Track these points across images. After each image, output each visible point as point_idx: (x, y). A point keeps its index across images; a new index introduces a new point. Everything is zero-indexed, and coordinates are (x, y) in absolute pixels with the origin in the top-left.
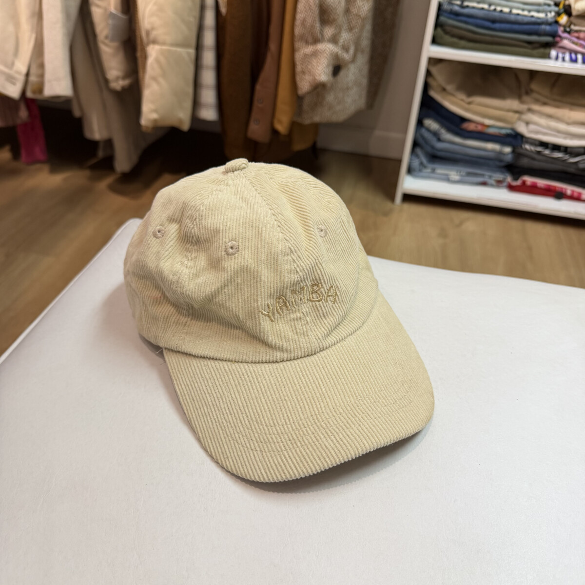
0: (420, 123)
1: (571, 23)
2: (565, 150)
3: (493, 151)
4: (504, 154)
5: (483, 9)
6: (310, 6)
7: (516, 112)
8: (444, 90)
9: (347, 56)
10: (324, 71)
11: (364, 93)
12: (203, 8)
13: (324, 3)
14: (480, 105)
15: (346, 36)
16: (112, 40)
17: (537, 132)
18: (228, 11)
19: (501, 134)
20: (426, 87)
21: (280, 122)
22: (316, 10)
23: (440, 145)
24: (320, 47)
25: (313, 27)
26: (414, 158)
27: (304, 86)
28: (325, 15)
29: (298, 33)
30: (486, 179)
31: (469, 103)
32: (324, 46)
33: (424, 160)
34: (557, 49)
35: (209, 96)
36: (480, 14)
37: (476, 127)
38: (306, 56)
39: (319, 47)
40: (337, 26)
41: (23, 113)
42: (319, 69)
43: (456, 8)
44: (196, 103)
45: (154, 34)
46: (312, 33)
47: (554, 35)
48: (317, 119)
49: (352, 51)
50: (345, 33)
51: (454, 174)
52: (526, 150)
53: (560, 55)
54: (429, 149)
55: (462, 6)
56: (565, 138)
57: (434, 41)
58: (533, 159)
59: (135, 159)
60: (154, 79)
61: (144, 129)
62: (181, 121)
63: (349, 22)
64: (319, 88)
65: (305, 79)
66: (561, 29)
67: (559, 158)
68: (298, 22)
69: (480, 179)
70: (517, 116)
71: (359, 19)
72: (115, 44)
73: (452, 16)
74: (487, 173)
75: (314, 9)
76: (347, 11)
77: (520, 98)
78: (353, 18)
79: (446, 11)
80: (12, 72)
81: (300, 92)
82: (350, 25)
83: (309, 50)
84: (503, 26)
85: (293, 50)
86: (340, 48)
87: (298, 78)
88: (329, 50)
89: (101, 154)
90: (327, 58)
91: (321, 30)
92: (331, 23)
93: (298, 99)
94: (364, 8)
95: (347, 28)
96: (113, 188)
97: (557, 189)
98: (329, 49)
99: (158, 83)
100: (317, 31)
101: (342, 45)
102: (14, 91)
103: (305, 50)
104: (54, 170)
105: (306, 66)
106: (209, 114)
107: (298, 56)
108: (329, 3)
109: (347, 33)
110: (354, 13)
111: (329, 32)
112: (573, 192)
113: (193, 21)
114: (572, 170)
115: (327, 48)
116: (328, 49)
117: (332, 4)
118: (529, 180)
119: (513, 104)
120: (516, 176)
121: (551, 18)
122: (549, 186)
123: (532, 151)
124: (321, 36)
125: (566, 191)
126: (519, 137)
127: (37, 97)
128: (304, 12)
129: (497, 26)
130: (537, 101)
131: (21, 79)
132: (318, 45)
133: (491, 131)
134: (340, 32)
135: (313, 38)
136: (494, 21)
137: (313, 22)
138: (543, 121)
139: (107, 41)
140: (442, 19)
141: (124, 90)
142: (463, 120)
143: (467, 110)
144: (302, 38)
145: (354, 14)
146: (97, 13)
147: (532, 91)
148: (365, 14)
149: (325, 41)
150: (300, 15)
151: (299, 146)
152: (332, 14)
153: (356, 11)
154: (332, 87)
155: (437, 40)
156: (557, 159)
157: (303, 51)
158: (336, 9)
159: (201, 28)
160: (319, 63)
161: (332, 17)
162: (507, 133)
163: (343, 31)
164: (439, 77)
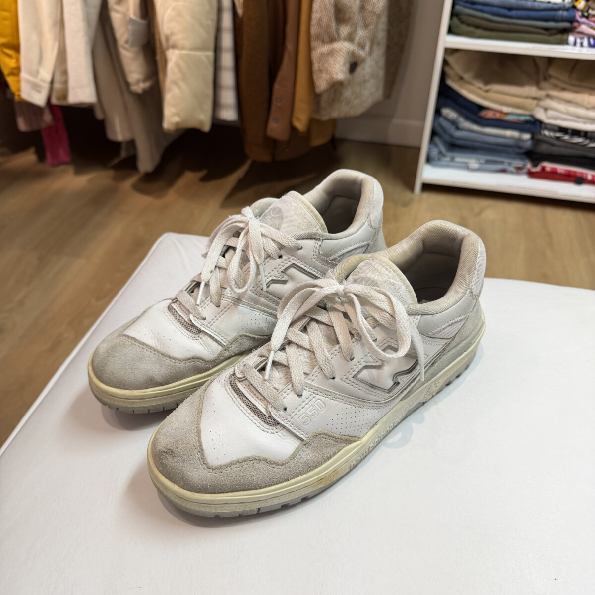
0: (438, 112)
1: (589, 8)
2: (585, 134)
3: (511, 138)
4: (523, 141)
6: (326, 5)
7: (535, 98)
8: (461, 78)
9: (362, 53)
10: (341, 70)
11: (381, 85)
12: (220, 10)
13: (339, 2)
14: (497, 92)
15: (361, 34)
16: (132, 45)
17: (556, 118)
18: (244, 13)
19: (520, 121)
20: (443, 76)
21: (299, 120)
22: (332, 10)
23: (458, 134)
24: (337, 45)
25: (328, 26)
26: (432, 147)
27: (322, 84)
28: (340, 14)
29: (314, 33)
30: (505, 166)
31: (487, 91)
32: (340, 45)
33: (443, 149)
34: (575, 34)
35: (228, 97)
36: (497, 2)
37: (495, 114)
38: (322, 54)
40: (352, 24)
41: (47, 117)
42: (336, 67)
44: (216, 104)
45: (173, 39)
46: (328, 32)
47: (572, 20)
48: (335, 114)
49: (367, 48)
50: (361, 30)
51: (473, 161)
52: (545, 136)
53: (578, 41)
54: (447, 138)
56: (585, 123)
57: (451, 31)
58: (553, 145)
59: (157, 158)
60: (175, 83)
62: (202, 123)
63: (364, 20)
64: (336, 87)
65: (322, 77)
66: (578, 14)
67: (578, 143)
68: (314, 22)
69: (500, 167)
70: (535, 102)
71: (374, 15)
72: (136, 49)
73: (468, 5)
74: (507, 160)
75: (329, 9)
76: (362, 8)
77: (538, 84)
78: (368, 15)
80: (36, 81)
81: (318, 90)
82: (365, 22)
83: (325, 48)
84: (520, 13)
85: (310, 49)
86: (356, 46)
87: (315, 77)
88: (345, 49)
89: (124, 154)
91: (337, 28)
92: (347, 21)
93: (316, 97)
94: (379, 5)
95: (363, 25)
96: (137, 188)
97: (577, 174)
98: (345, 47)
99: (179, 87)
100: (333, 30)
101: (358, 43)
102: (39, 99)
103: (322, 49)
104: (79, 171)
105: (323, 65)
106: (229, 114)
107: (315, 55)
108: (344, 2)
109: (362, 30)
110: (369, 10)
111: (345, 30)
112: (593, 176)
113: (211, 24)
114: (591, 154)
115: (343, 46)
116: (344, 47)
117: (347, 3)
118: (549, 166)
119: (530, 90)
120: (535, 163)
121: (569, 3)
122: (569, 171)
123: (551, 137)
124: (337, 34)
125: (586, 176)
126: (538, 124)
127: (63, 103)
128: (319, 12)
129: (513, 13)
130: (556, 87)
131: (46, 87)
132: (335, 43)
133: (510, 118)
134: (355, 30)
135: (329, 37)
136: (510, 9)
137: (329, 22)
138: (562, 107)
139: (127, 46)
140: (458, 8)
141: (145, 92)
142: (481, 108)
143: (485, 98)
144: (319, 37)
145: (369, 12)
146: (116, 17)
147: (550, 77)
148: (381, 10)
149: (341, 39)
150: (316, 15)
151: (318, 141)
152: (348, 13)
153: (371, 8)
154: (349, 82)
155: (453, 29)
156: (577, 144)
157: (319, 50)
158: (351, 8)
159: (218, 30)
160: (336, 62)
161: (347, 16)
162: (526, 120)
163: (359, 29)
164: (456, 66)
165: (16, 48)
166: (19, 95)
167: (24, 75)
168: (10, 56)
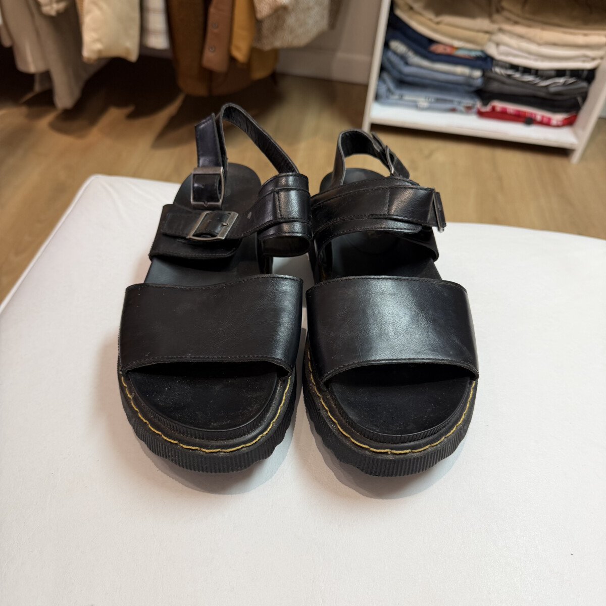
0: (386, 45)
2: (536, 72)
3: (462, 75)
4: (473, 79)
7: (487, 32)
8: (411, 8)
11: (326, 13)
14: (448, 24)
17: (508, 54)
19: (470, 56)
20: (393, 6)
21: (238, 49)
23: (407, 70)
26: (381, 84)
27: (264, 9)
30: (455, 105)
31: (438, 23)
33: (391, 85)
35: (157, 21)
37: (445, 49)
44: (143, 30)
48: (278, 44)
51: (422, 99)
52: (496, 73)
54: (396, 74)
56: (536, 60)
58: (503, 83)
59: (77, 93)
60: (95, 3)
61: (85, 60)
62: (128, 51)
64: (280, 11)
65: (264, 1)
67: (529, 81)
69: (449, 106)
70: (487, 36)
74: (456, 99)
77: (490, 16)
81: (259, 16)
87: (256, 0)
89: (37, 88)
93: (257, 24)
96: (54, 126)
97: (527, 114)
99: (100, 8)
106: (159, 41)
112: (543, 117)
114: (542, 94)
118: (499, 105)
119: (482, 23)
120: (486, 101)
122: (519, 111)
123: (502, 75)
125: (535, 117)
126: (489, 59)
130: (508, 20)
133: (460, 53)
138: (514, 42)
141: (60, 14)
142: (431, 41)
143: (435, 31)
147: (503, 9)
151: (259, 73)
154: (294, 8)
156: (528, 83)
162: (477, 56)
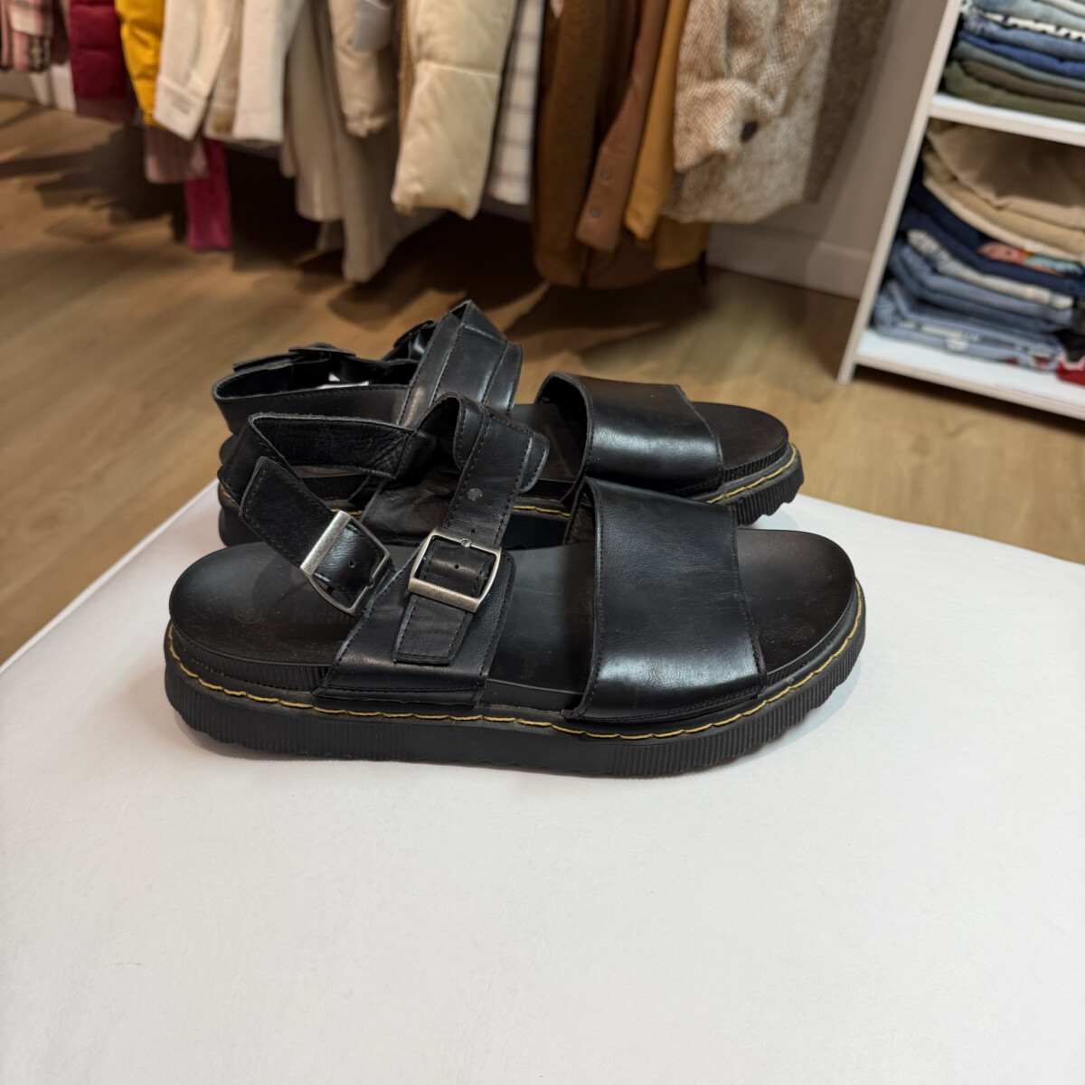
0: (901, 236)
3: (1035, 301)
4: (1057, 310)
5: (1044, 32)
6: (712, 10)
8: (954, 179)
9: (771, 107)
10: (725, 131)
11: (802, 174)
13: (738, 6)
14: (1019, 211)
15: (772, 70)
16: (359, 47)
18: (565, 10)
19: (1054, 270)
20: (920, 170)
21: (638, 216)
22: (722, 20)
23: (934, 282)
24: (723, 86)
25: (712, 48)
26: (883, 299)
27: (687, 155)
28: (737, 29)
29: (685, 58)
30: (1016, 353)
31: (1000, 208)
32: (730, 85)
33: (903, 306)
35: (516, 160)
36: (1039, 42)
37: (1009, 253)
38: (696, 100)
39: (721, 86)
40: (758, 50)
41: (199, 163)
42: (716, 125)
43: (993, 29)
44: (492, 171)
45: (431, 42)
46: (711, 60)
48: (707, 214)
49: (781, 98)
50: (773, 63)
51: (956, 336)
54: (913, 286)
55: (1005, 26)
57: (943, 88)
59: (379, 260)
60: (422, 121)
61: (398, 209)
62: (462, 200)
63: (782, 45)
64: (714, 162)
65: (690, 142)
68: (687, 39)
69: (1006, 353)
71: (801, 39)
72: (365, 55)
73: (983, 43)
74: (1020, 343)
75: (718, 17)
76: (780, 23)
78: (789, 37)
79: (972, 33)
80: (184, 92)
81: (679, 166)
82: (783, 49)
83: (701, 90)
84: (1079, 67)
85: (674, 88)
86: (759, 92)
87: (677, 140)
88: (738, 94)
90: (732, 106)
91: (728, 55)
92: (748, 44)
93: (674, 179)
94: (812, 21)
95: (777, 54)
96: (336, 308)
98: (739, 90)
99: (429, 130)
100: (720, 56)
101: (765, 85)
102: (184, 125)
103: (696, 90)
104: (239, 266)
105: (695, 118)
106: (513, 191)
107: (682, 99)
108: (747, 6)
109: (775, 64)
110: (793, 27)
111: (742, 60)
113: (502, 23)
115: (735, 89)
116: (736, 91)
117: (752, 10)
119: (1083, 215)
120: (1075, 355)
124: (726, 65)
127: (223, 137)
128: (700, 20)
129: (1068, 66)
131: (198, 104)
132: (720, 82)
133: (1036, 263)
134: (762, 62)
135: (712, 69)
136: (1062, 58)
137: (715, 41)
139: (349, 48)
140: (963, 46)
141: (372, 136)
142: (985, 238)
143: (993, 221)
144: (692, 68)
145: (792, 30)
148: (814, 29)
149: (733, 76)
150: (693, 25)
151: (669, 260)
152: (751, 27)
153: (797, 25)
154: (739, 159)
155: (950, 86)
157: (691, 92)
158: (759, 19)
159: (514, 37)
160: (718, 116)
161: (750, 33)
162: (1067, 270)
163: (769, 58)
164: (947, 154)
165: (157, 31)
166: (151, 115)
167: (164, 79)
168: (144, 43)
